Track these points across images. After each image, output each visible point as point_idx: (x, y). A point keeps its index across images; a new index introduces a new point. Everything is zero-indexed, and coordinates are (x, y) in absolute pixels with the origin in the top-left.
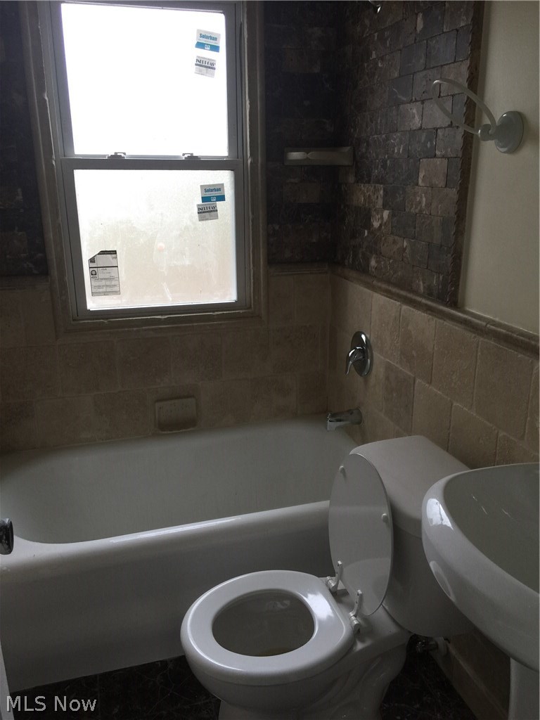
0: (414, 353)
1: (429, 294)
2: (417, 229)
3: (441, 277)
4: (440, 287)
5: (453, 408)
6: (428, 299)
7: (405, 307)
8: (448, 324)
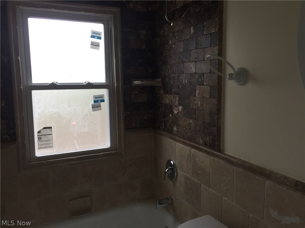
0: (199, 172)
1: (205, 144)
2: (197, 115)
3: (211, 138)
4: (211, 142)
5: (223, 200)
6: (205, 147)
7: (193, 150)
8: (216, 159)
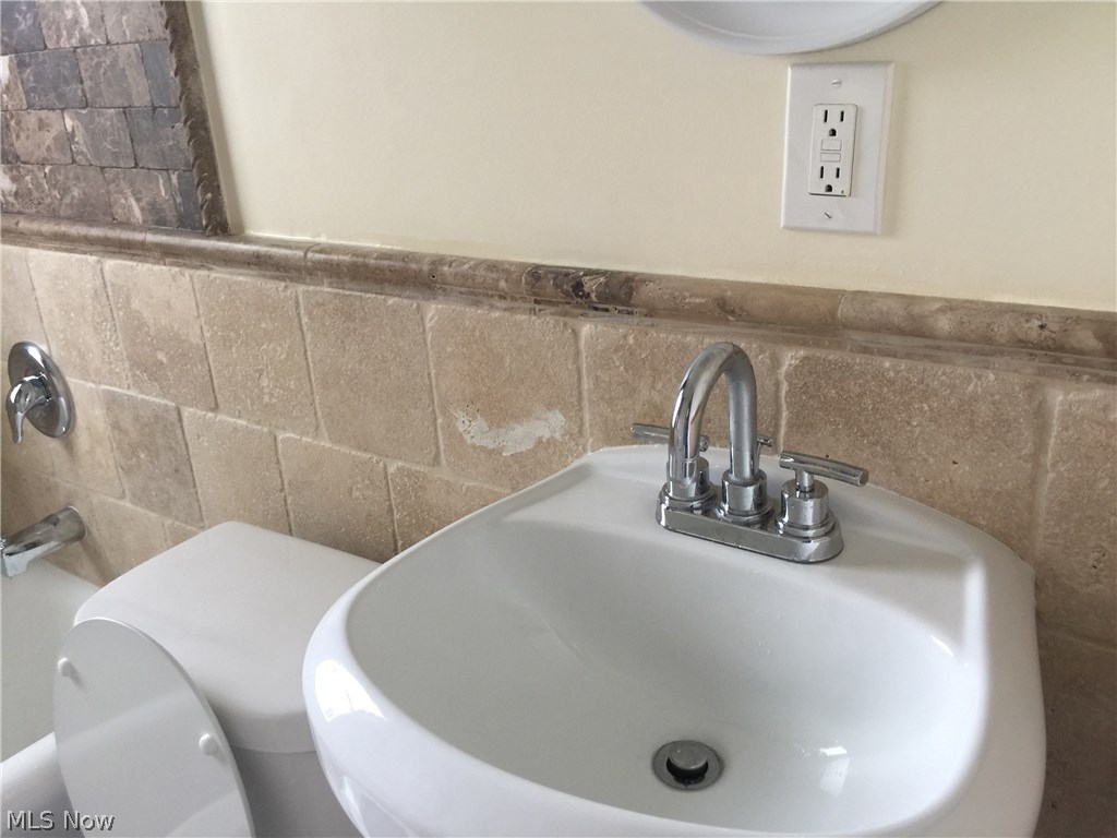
0: (161, 357)
1: (158, 221)
2: (88, 84)
3: (174, 178)
4: (179, 200)
5: (280, 445)
6: (157, 232)
7: (112, 264)
8: (220, 274)
